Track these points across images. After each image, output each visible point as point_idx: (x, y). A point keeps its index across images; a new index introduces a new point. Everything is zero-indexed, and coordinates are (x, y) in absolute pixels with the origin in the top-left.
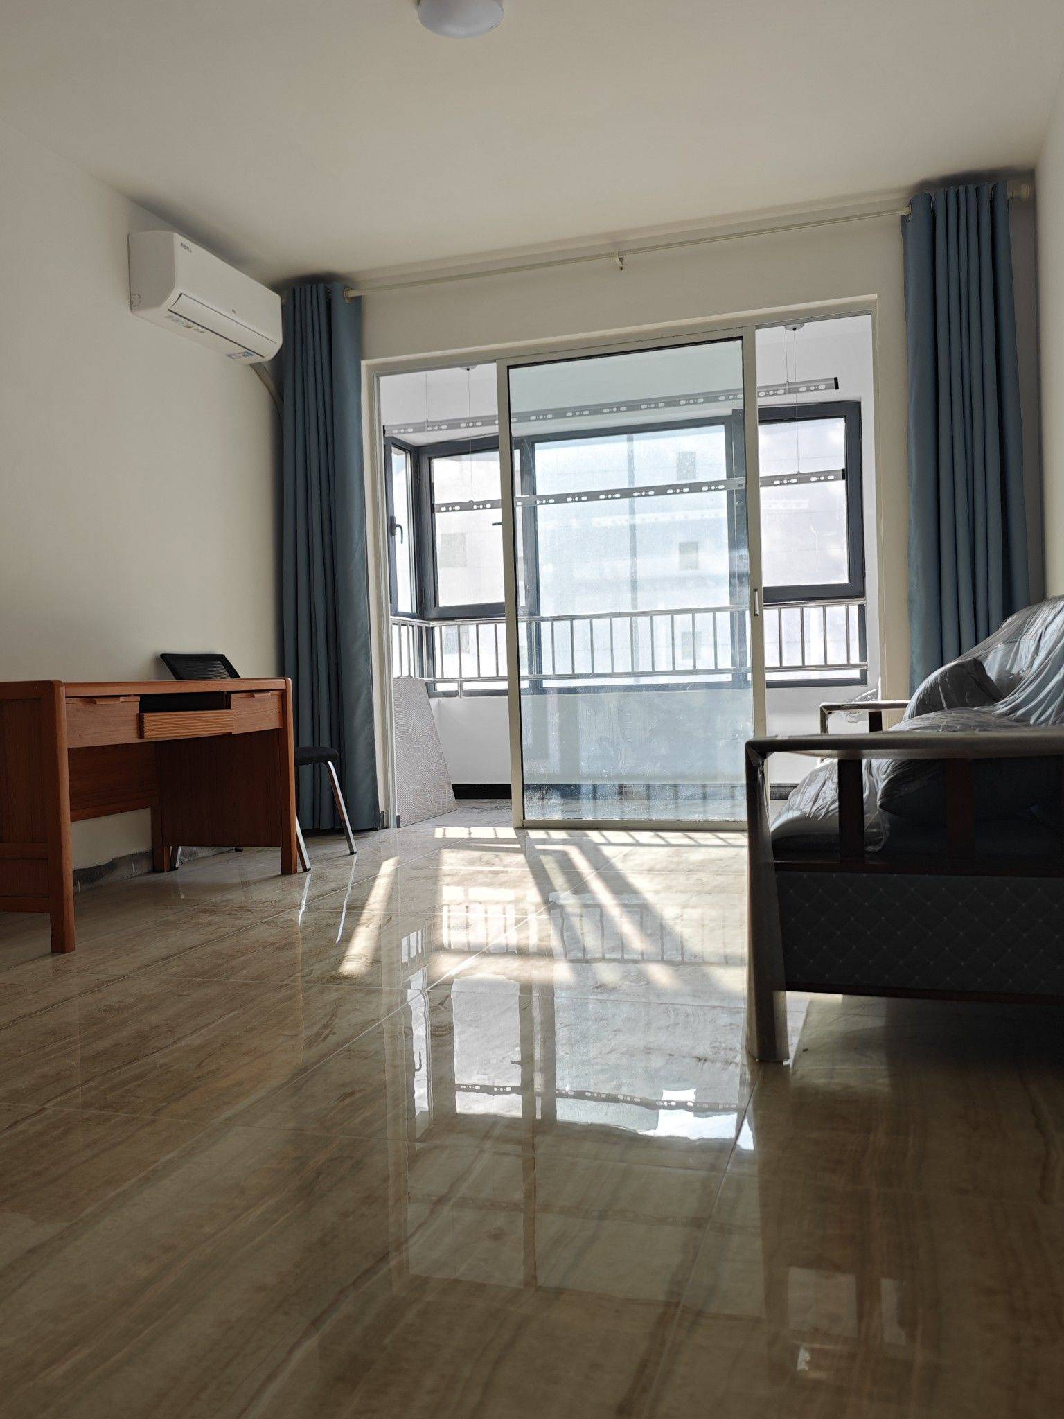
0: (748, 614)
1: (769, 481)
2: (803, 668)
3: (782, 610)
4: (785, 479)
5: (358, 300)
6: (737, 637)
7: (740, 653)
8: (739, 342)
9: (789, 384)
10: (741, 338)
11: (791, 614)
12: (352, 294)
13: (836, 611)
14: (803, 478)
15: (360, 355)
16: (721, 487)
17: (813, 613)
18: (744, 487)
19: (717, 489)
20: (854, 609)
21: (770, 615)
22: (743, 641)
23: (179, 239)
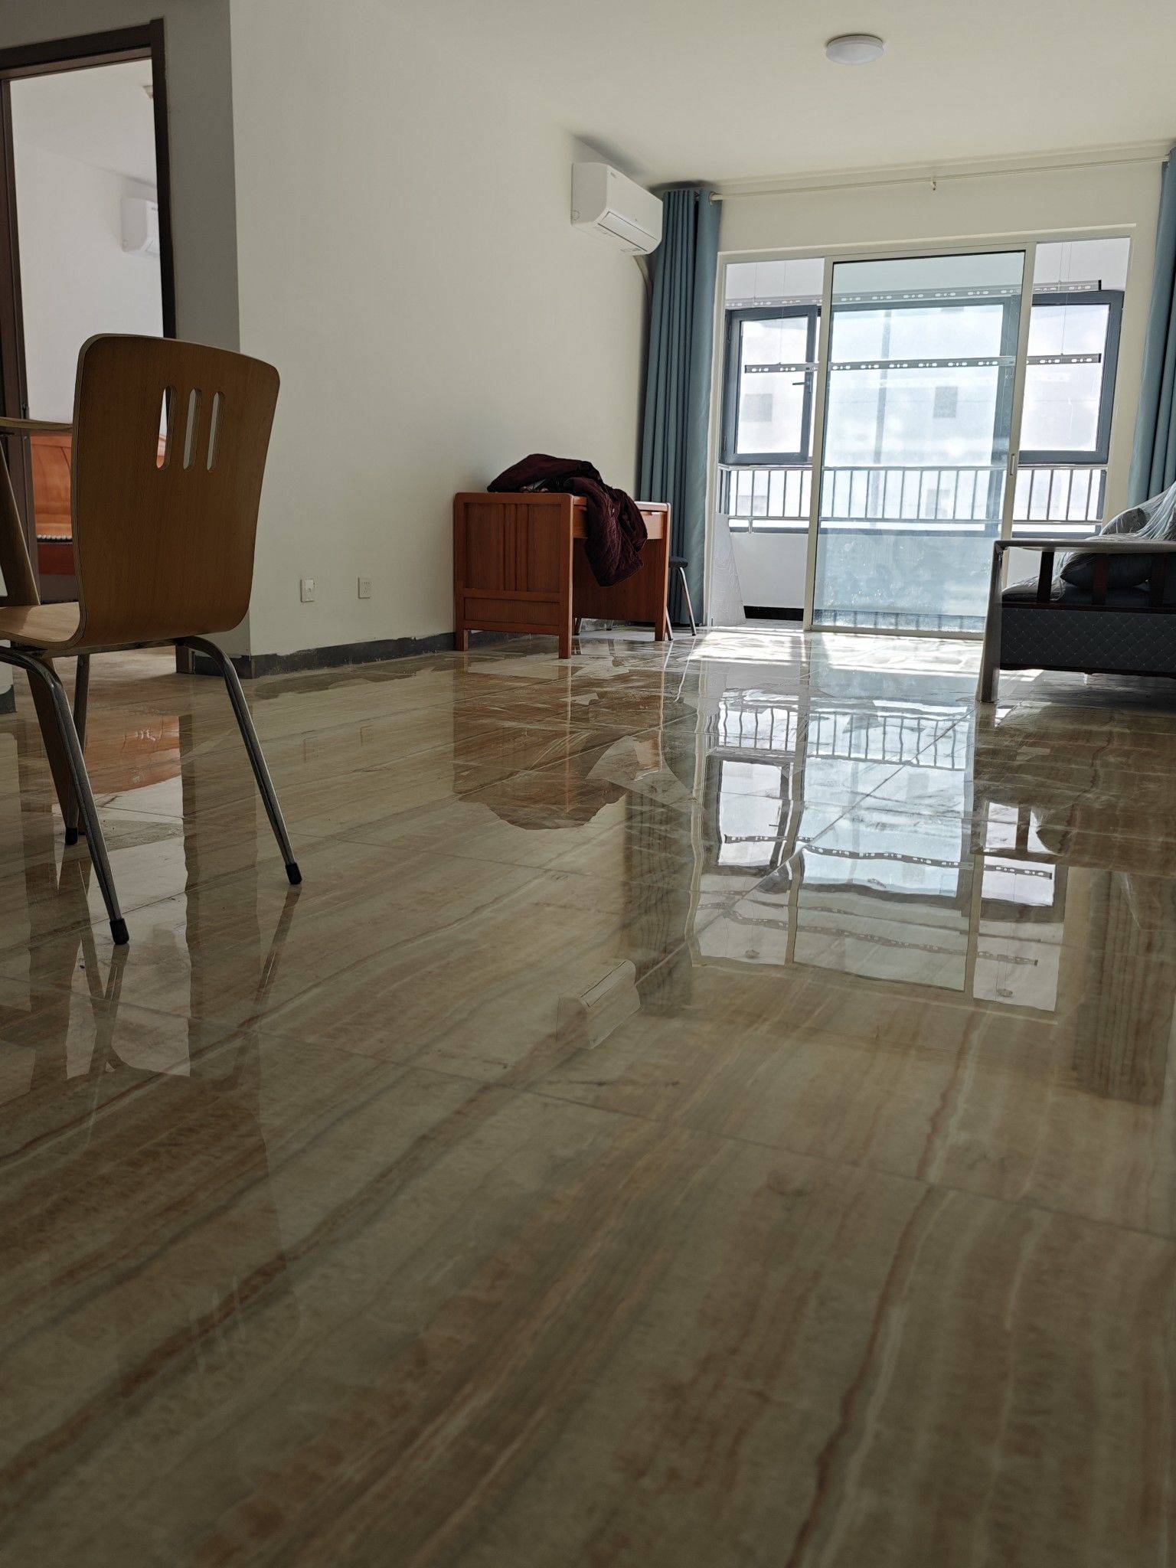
0: (1005, 473)
1: (1036, 360)
2: (1047, 521)
3: (1036, 471)
4: (1050, 360)
5: (719, 203)
6: (993, 493)
7: (995, 503)
8: (1023, 253)
9: (1061, 283)
10: (1024, 251)
11: (1042, 475)
12: (715, 198)
13: (1082, 475)
14: (1065, 359)
15: (717, 247)
16: (995, 363)
17: (1062, 474)
18: (1014, 364)
19: (991, 365)
20: (1097, 474)
21: (1023, 476)
22: (998, 495)
23: (610, 169)
